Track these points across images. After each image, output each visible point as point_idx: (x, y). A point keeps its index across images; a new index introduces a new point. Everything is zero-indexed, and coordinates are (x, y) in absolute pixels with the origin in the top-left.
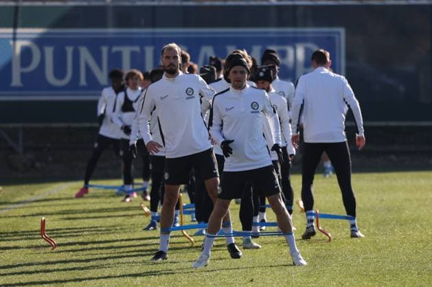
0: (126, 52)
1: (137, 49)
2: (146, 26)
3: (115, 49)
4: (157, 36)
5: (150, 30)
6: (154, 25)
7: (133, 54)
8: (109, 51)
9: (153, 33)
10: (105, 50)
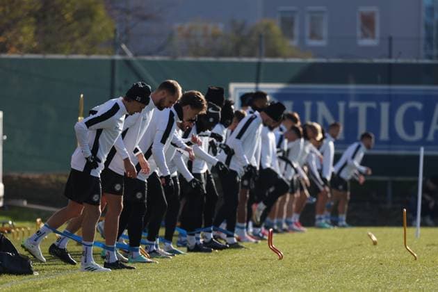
0: (362, 108)
1: (373, 105)
2: (382, 83)
3: (352, 104)
4: (393, 93)
5: (386, 87)
6: (389, 82)
7: (369, 110)
8: (346, 107)
9: (390, 90)
10: (341, 105)
